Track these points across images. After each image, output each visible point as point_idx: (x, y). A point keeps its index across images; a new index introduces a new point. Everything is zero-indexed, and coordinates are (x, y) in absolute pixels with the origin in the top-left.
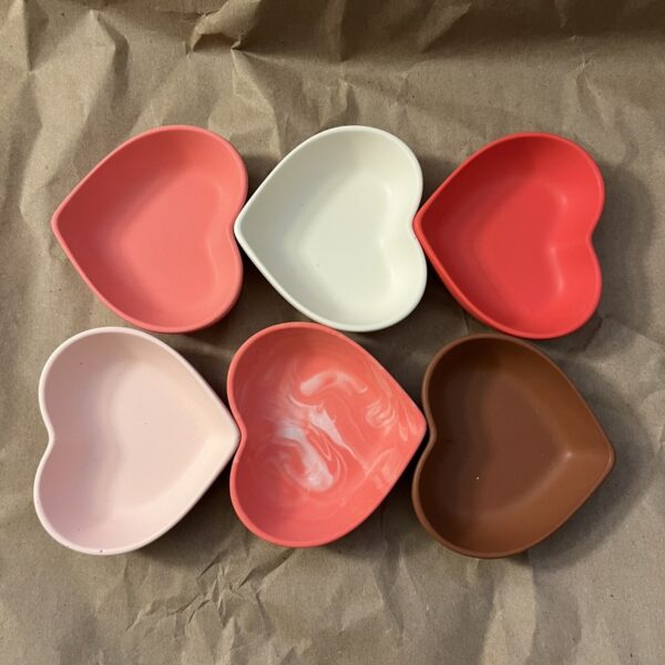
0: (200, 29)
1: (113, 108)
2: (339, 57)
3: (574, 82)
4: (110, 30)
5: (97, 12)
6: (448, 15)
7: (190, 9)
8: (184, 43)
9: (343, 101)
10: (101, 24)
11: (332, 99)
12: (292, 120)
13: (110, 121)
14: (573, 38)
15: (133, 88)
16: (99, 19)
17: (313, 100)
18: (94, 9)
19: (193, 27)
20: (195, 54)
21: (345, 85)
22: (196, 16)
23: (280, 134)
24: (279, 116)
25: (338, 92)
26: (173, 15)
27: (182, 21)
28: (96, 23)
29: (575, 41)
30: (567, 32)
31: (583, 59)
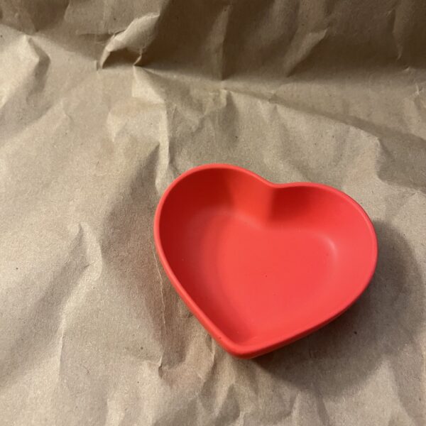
0: (110, 47)
1: (27, 99)
2: (220, 76)
3: (413, 103)
4: (37, 50)
5: (29, 37)
6: (309, 40)
7: (102, 30)
8: (95, 62)
9: (224, 101)
10: (31, 45)
11: (214, 100)
12: (180, 109)
13: (24, 110)
14: (408, 70)
15: (48, 89)
16: (30, 41)
17: (198, 101)
18: (27, 34)
19: (104, 48)
20: (104, 71)
21: (224, 92)
22: (106, 37)
23: (168, 118)
24: (168, 106)
25: (219, 96)
26: (89, 36)
27: (95, 42)
28: (27, 43)
29: (410, 72)
30: (403, 64)
31: (417, 87)
